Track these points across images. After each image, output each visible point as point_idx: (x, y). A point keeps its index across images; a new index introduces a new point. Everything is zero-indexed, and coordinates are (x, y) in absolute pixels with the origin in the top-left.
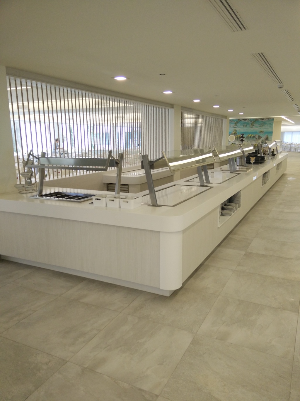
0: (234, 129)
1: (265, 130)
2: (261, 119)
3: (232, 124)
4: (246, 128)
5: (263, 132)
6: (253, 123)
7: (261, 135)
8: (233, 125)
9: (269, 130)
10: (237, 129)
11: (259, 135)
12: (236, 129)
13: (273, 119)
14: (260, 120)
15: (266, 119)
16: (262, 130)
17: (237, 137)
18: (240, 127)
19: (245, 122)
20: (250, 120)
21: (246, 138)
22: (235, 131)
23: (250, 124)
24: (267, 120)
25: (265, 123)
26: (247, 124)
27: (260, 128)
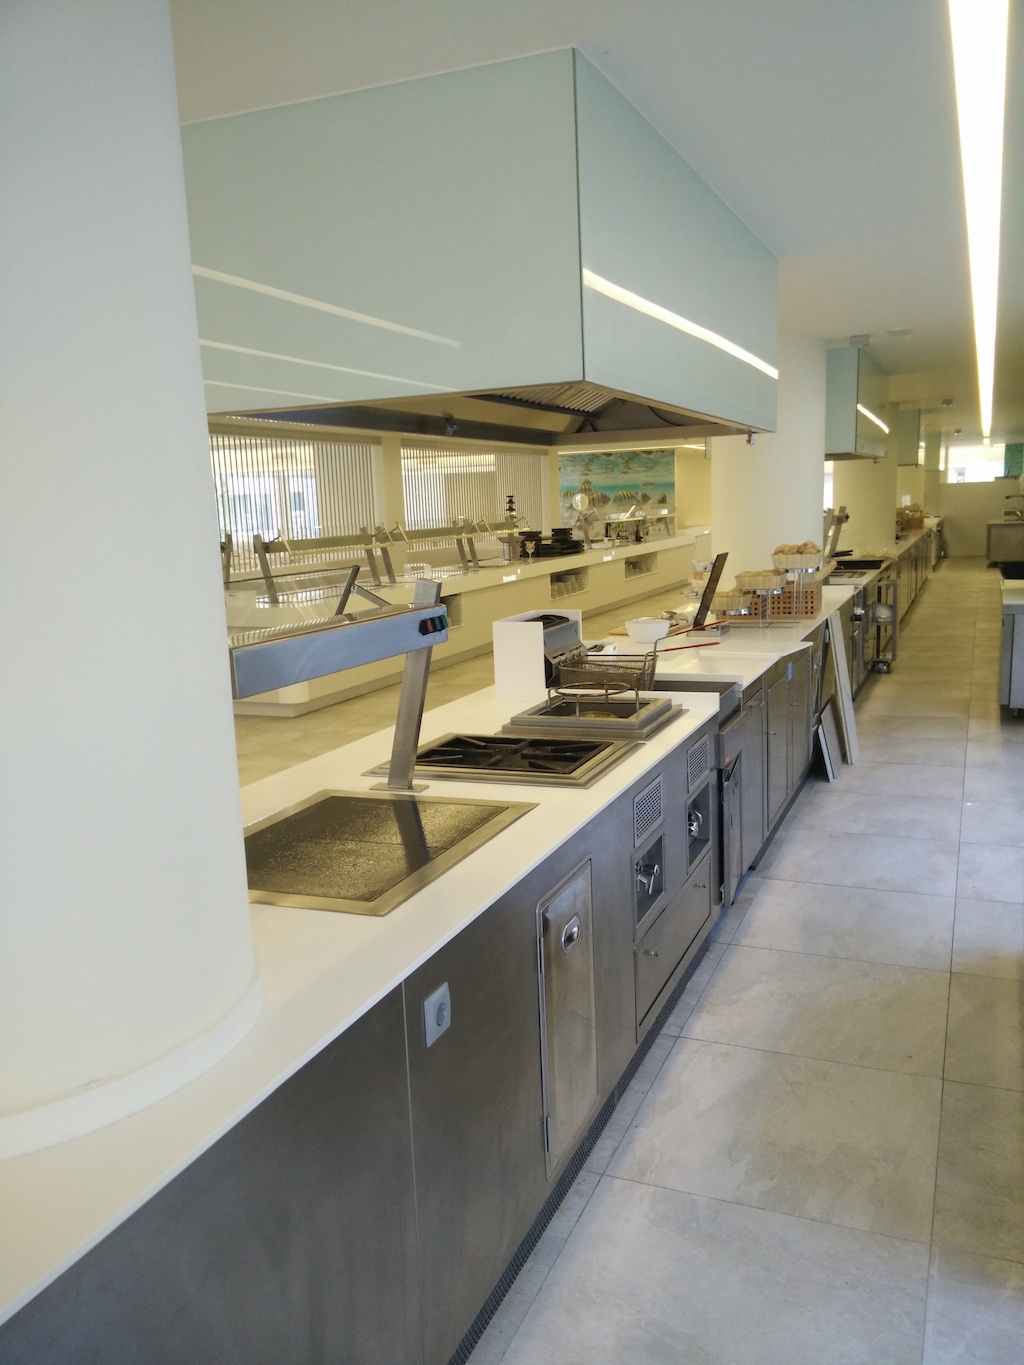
0: (585, 478)
1: (656, 480)
2: (645, 452)
3: (578, 467)
4: (612, 476)
5: (652, 484)
6: (627, 462)
7: (649, 492)
8: (580, 468)
9: (666, 479)
10: (592, 478)
11: (645, 492)
12: (589, 478)
13: (672, 452)
14: (644, 455)
15: (657, 451)
16: (651, 480)
17: (593, 499)
18: (598, 474)
19: (609, 460)
20: (621, 455)
21: (615, 500)
22: (588, 482)
23: (622, 466)
24: (659, 454)
25: (655, 463)
26: (614, 464)
27: (645, 474)
